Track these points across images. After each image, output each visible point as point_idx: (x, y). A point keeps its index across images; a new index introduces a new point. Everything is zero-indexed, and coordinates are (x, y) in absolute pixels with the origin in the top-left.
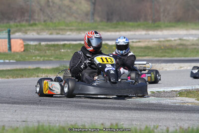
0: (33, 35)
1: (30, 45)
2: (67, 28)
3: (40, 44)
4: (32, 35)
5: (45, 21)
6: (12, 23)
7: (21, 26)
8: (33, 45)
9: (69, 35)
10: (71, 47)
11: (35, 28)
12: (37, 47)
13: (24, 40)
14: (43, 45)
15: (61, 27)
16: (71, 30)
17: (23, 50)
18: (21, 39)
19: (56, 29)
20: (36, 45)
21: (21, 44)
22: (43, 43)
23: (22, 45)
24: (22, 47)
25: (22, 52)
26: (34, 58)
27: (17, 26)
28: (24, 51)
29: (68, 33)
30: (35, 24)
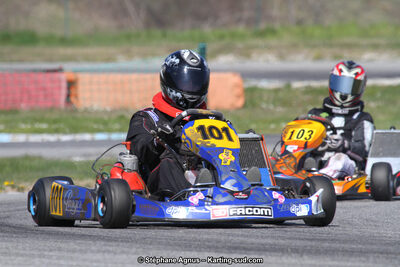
0: (267, 61)
1: (262, 90)
2: (364, 42)
3: (288, 86)
4: (265, 61)
5: (299, 22)
6: (207, 30)
7: (233, 36)
8: (269, 91)
9: (371, 60)
10: (379, 95)
11: (272, 41)
12: (281, 95)
13: (245, 75)
14: (297, 89)
15: (347, 40)
16: (375, 47)
17: (240, 103)
18: (235, 71)
19: (331, 46)
20: (277, 91)
21: (237, 86)
22: (297, 85)
23: (238, 91)
24: (238, 96)
25: (238, 109)
26: (273, 126)
27: (222, 37)
28: (245, 106)
29: (368, 55)
30: (272, 32)
